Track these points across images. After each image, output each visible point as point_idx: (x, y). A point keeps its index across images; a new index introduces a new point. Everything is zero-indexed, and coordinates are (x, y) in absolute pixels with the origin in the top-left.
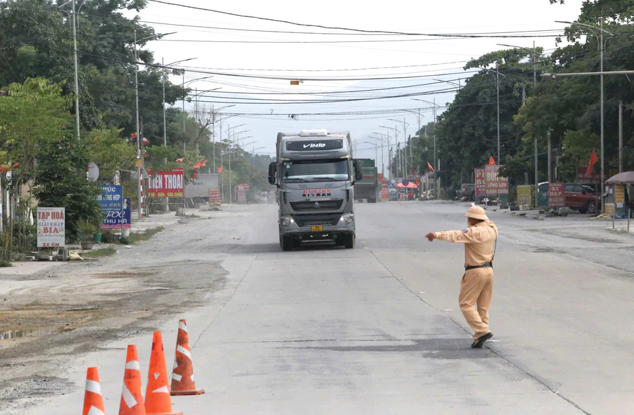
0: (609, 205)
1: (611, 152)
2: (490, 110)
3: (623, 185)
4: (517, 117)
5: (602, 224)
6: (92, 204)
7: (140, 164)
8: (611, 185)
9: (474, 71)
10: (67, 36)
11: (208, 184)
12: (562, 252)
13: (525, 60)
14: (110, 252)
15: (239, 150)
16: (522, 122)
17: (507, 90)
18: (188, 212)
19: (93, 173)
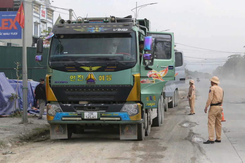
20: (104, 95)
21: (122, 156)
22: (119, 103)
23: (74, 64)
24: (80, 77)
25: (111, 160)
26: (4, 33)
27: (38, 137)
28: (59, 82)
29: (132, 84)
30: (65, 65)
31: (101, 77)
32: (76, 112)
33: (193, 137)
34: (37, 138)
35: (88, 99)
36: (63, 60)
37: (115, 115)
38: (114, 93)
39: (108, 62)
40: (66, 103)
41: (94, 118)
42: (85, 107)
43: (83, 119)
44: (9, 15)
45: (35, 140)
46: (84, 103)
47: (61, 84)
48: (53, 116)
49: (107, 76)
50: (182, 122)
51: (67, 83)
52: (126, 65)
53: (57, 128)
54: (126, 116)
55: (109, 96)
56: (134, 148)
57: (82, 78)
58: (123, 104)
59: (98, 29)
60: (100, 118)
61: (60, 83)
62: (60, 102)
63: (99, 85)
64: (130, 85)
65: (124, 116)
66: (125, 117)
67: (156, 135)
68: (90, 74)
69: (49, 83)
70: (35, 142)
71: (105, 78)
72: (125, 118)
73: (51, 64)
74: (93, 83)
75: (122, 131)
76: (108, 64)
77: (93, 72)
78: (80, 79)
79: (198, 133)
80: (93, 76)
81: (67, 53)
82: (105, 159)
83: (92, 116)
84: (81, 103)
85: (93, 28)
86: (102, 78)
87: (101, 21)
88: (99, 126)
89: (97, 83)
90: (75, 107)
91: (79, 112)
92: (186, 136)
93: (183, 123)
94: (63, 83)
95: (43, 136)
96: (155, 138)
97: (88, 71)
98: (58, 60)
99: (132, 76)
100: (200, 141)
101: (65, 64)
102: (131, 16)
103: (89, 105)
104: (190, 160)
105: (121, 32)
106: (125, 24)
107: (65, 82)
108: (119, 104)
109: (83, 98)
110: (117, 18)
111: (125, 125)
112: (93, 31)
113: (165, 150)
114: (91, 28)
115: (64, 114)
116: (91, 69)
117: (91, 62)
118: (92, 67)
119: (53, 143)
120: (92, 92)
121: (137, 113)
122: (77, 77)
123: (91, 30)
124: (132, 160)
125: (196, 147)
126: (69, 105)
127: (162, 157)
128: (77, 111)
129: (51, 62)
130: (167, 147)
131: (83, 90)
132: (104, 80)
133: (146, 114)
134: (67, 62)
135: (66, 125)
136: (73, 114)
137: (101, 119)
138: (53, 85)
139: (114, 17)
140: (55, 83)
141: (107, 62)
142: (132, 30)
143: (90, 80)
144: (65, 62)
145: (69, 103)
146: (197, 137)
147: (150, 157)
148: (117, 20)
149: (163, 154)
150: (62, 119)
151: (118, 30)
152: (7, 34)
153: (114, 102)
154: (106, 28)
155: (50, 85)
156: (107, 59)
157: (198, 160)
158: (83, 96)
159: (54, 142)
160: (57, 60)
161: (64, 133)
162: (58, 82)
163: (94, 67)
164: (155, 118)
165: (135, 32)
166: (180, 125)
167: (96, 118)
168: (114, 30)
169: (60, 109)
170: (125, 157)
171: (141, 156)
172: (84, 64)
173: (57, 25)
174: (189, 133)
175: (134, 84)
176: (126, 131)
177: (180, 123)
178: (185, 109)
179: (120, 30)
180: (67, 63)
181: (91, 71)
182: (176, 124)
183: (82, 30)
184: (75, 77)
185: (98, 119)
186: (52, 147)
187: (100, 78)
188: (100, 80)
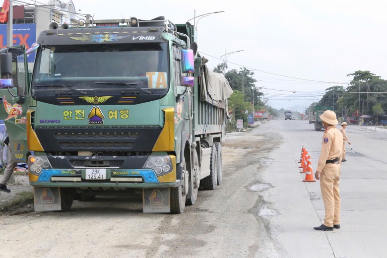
0: (360, 123)
1: (361, 111)
2: (331, 100)
3: (364, 118)
4: (337, 102)
5: (359, 127)
6: (246, 119)
7: (254, 110)
8: (361, 118)
9: (328, 91)
10: (241, 81)
11: (266, 115)
12: (355, 133)
13: (339, 89)
14: (251, 130)
15: (270, 107)
16: (338, 103)
17: (335, 96)
18: (263, 121)
19: (247, 112)
20: (116, 142)
21: (138, 242)
22: (140, 155)
23: (71, 93)
24: (79, 113)
25: (116, 249)
27: (22, 206)
28: (47, 122)
29: (161, 125)
30: (56, 95)
31: (112, 113)
32: (73, 168)
33: (262, 208)
34: (19, 208)
35: (92, 148)
36: (54, 87)
37: (133, 174)
38: (133, 138)
39: (123, 89)
40: (58, 155)
41: (101, 178)
42: (88, 160)
43: (84, 180)
45: (15, 211)
46: (86, 155)
47: (50, 124)
48: (38, 175)
49: (121, 111)
50: (250, 182)
51: (59, 122)
52: (152, 93)
53: (44, 194)
54: (152, 176)
55: (126, 143)
56: (162, 227)
57: (82, 114)
58: (146, 156)
59: (109, 38)
60: (110, 179)
61: (49, 122)
62: (49, 152)
63: (108, 126)
64: (159, 125)
65: (148, 176)
66: (150, 177)
67: (204, 205)
68: (94, 109)
69: (31, 123)
70: (12, 215)
71: (119, 115)
72: (150, 179)
73: (35, 92)
74: (100, 123)
75: (147, 199)
76: (123, 92)
77: (100, 106)
78: (80, 116)
79: (271, 201)
80: (99, 111)
81: (60, 74)
82: (108, 247)
83: (97, 175)
84: (81, 154)
85: (101, 36)
86: (114, 115)
87: (114, 25)
88: (111, 190)
89: (106, 123)
90: (72, 161)
91: (78, 168)
92: (251, 206)
93: (251, 185)
94: (53, 122)
95: (29, 205)
96: (203, 208)
97: (91, 104)
98: (46, 86)
99: (161, 112)
100: (272, 214)
101: (56, 93)
102: (163, 17)
103: (94, 157)
104: (247, 251)
105: (144, 42)
106: (151, 29)
107: (56, 122)
108: (141, 157)
109: (84, 146)
110: (139, 20)
111: (150, 190)
112: (101, 39)
113: (210, 231)
114: (98, 36)
115: (55, 171)
116: (96, 101)
117: (96, 89)
118: (98, 96)
119: (38, 217)
120: (98, 138)
121: (170, 171)
122: (74, 113)
123: (98, 38)
124: (152, 250)
125: (263, 226)
126: (63, 157)
127: (202, 244)
128: (75, 167)
129: (34, 89)
130: (216, 227)
131: (83, 133)
132: (116, 118)
133: (187, 172)
134: (59, 89)
135: (59, 189)
136: (69, 171)
137: (112, 179)
138: (38, 126)
139: (136, 19)
140: (41, 122)
141: (121, 89)
142: (163, 38)
143: (95, 118)
144: (57, 90)
145: (62, 155)
146: (268, 208)
147: (183, 244)
148: (139, 23)
149: (205, 240)
150: (51, 179)
151: (140, 39)
153: (134, 153)
154: (121, 35)
155: (33, 125)
156: (122, 84)
157: (260, 250)
158: (85, 143)
159: (41, 216)
160: (44, 86)
161: (56, 202)
162: (45, 122)
163: (101, 96)
164: (207, 177)
165: (168, 42)
166: (245, 187)
167: (105, 178)
168: (134, 39)
169: (48, 164)
170: (142, 244)
171: (168, 243)
172: (85, 93)
173: (45, 32)
174: (257, 201)
175: (164, 124)
176: (152, 198)
177: (246, 184)
178: (260, 162)
179: (142, 39)
180: (59, 91)
181: (96, 103)
182: (240, 186)
183: (83, 39)
184: (71, 112)
185: (108, 181)
186: (32, 225)
187: (111, 115)
188: (111, 117)
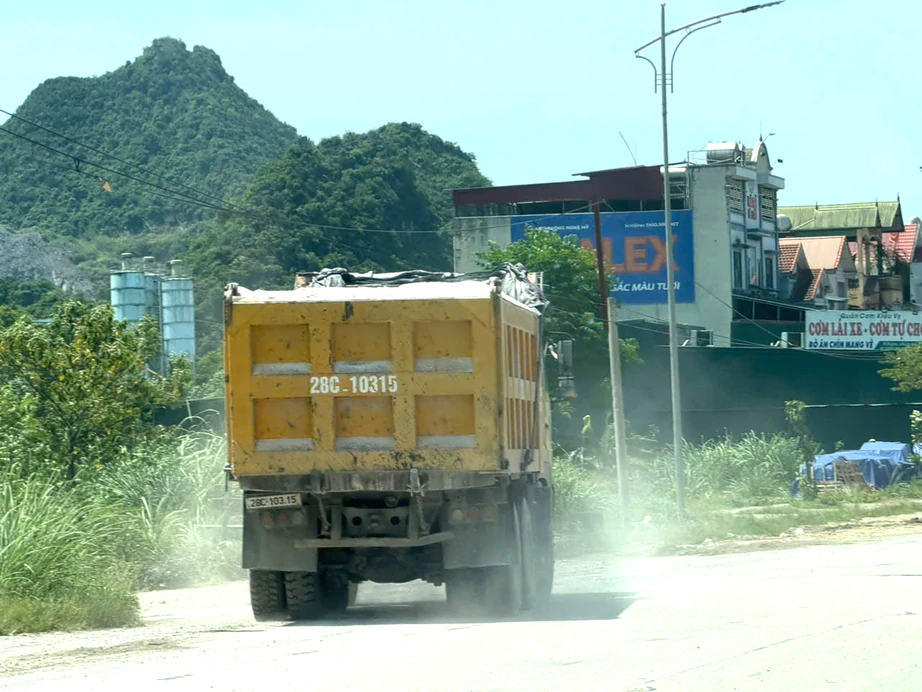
26: (634, 285)
44: (648, 225)
152: (645, 287)
